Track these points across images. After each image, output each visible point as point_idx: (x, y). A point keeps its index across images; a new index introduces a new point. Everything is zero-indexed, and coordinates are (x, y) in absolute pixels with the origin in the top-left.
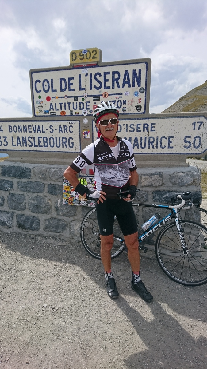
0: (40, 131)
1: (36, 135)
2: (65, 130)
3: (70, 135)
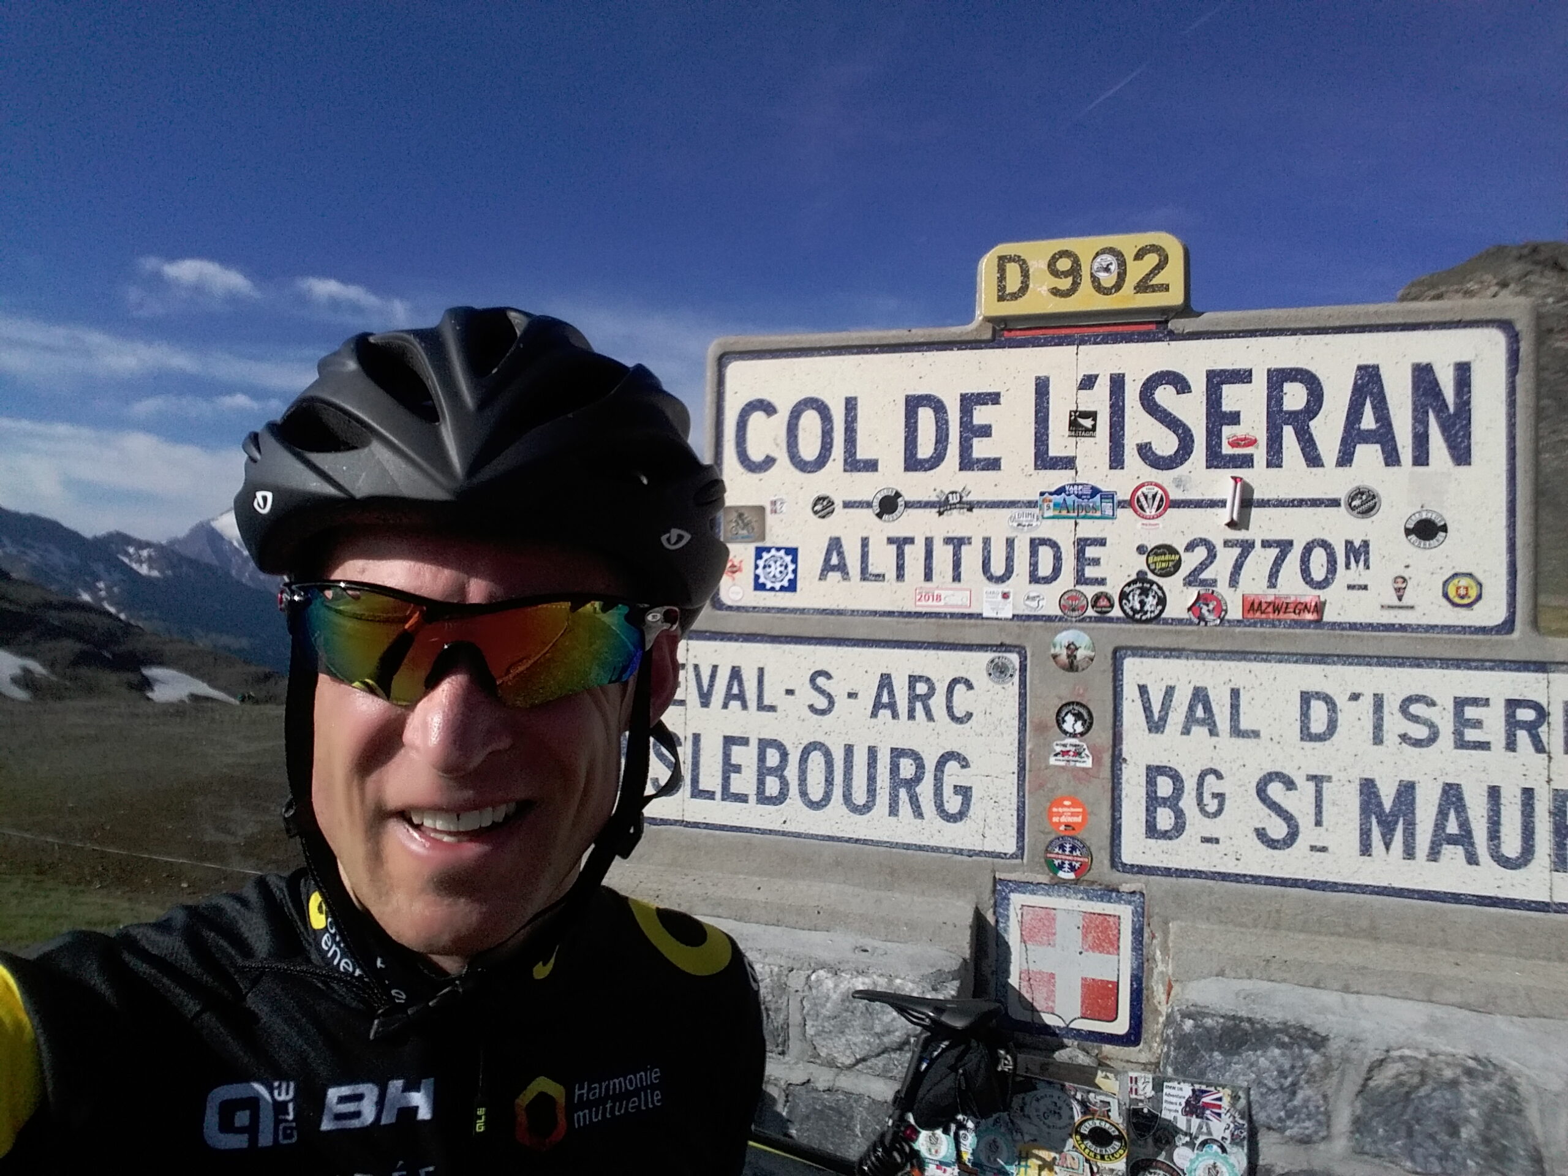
1: (715, 722)
2: (919, 706)
3: (951, 737)
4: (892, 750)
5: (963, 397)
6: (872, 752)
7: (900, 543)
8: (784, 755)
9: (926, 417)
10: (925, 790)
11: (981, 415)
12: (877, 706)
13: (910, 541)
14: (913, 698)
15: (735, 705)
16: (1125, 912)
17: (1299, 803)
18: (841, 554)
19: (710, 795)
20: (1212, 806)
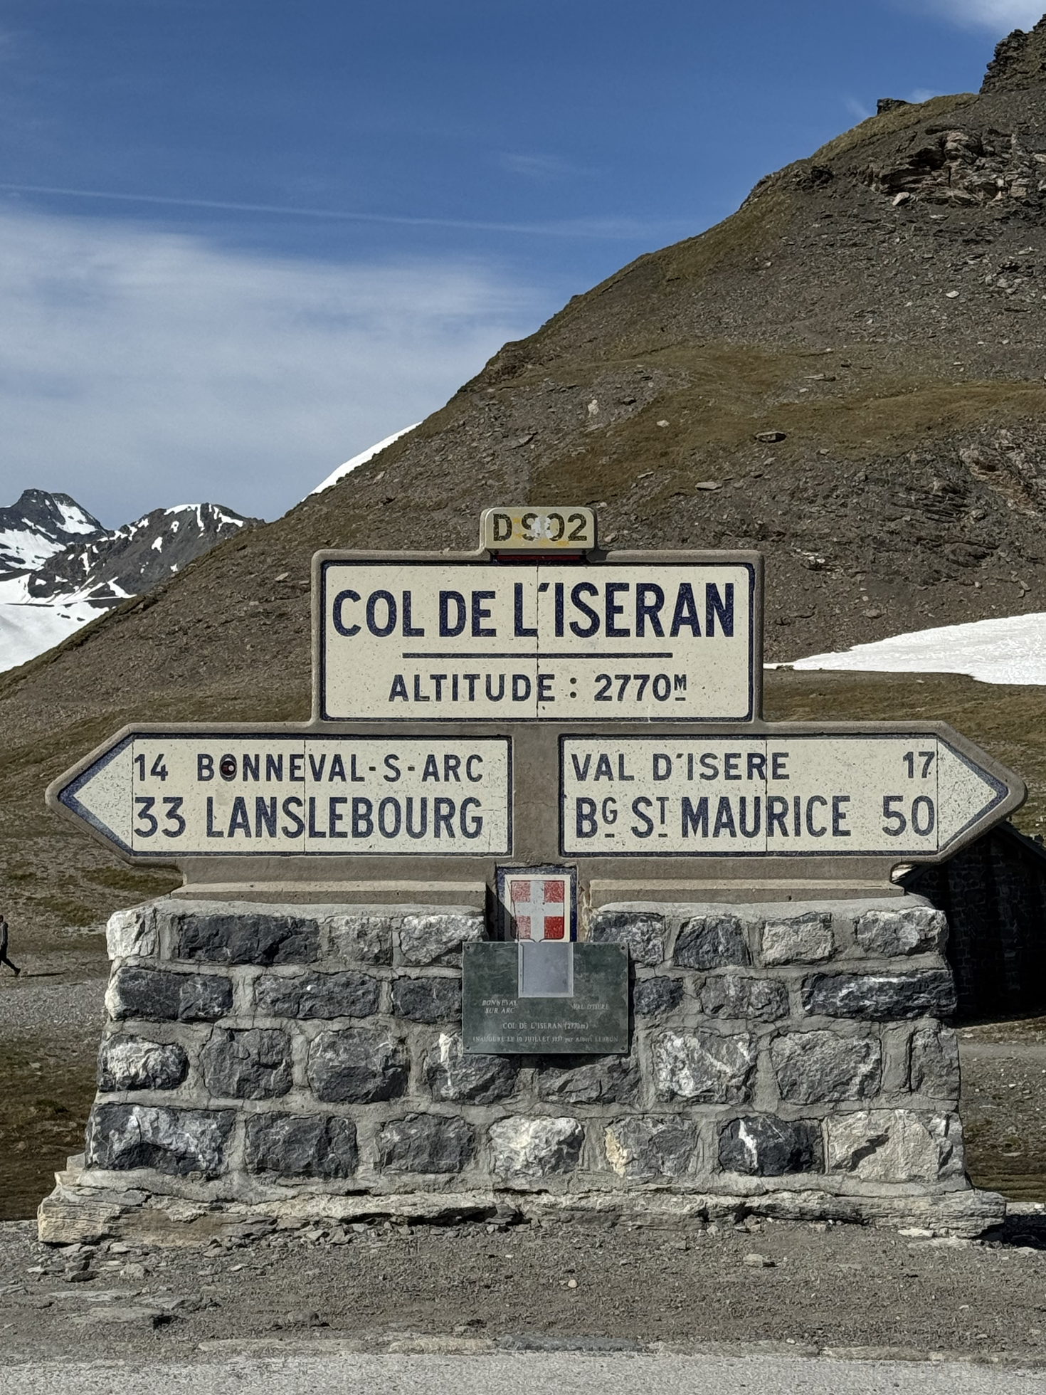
0: (342, 774)
1: (323, 791)
2: (451, 773)
3: (470, 789)
4: (436, 799)
5: (474, 593)
6: (424, 801)
7: (438, 678)
8: (369, 806)
9: (452, 603)
10: (455, 821)
11: (484, 604)
12: (426, 774)
13: (444, 677)
14: (448, 768)
15: (337, 778)
16: (566, 878)
17: (653, 812)
18: (402, 685)
19: (323, 835)
20: (610, 817)
